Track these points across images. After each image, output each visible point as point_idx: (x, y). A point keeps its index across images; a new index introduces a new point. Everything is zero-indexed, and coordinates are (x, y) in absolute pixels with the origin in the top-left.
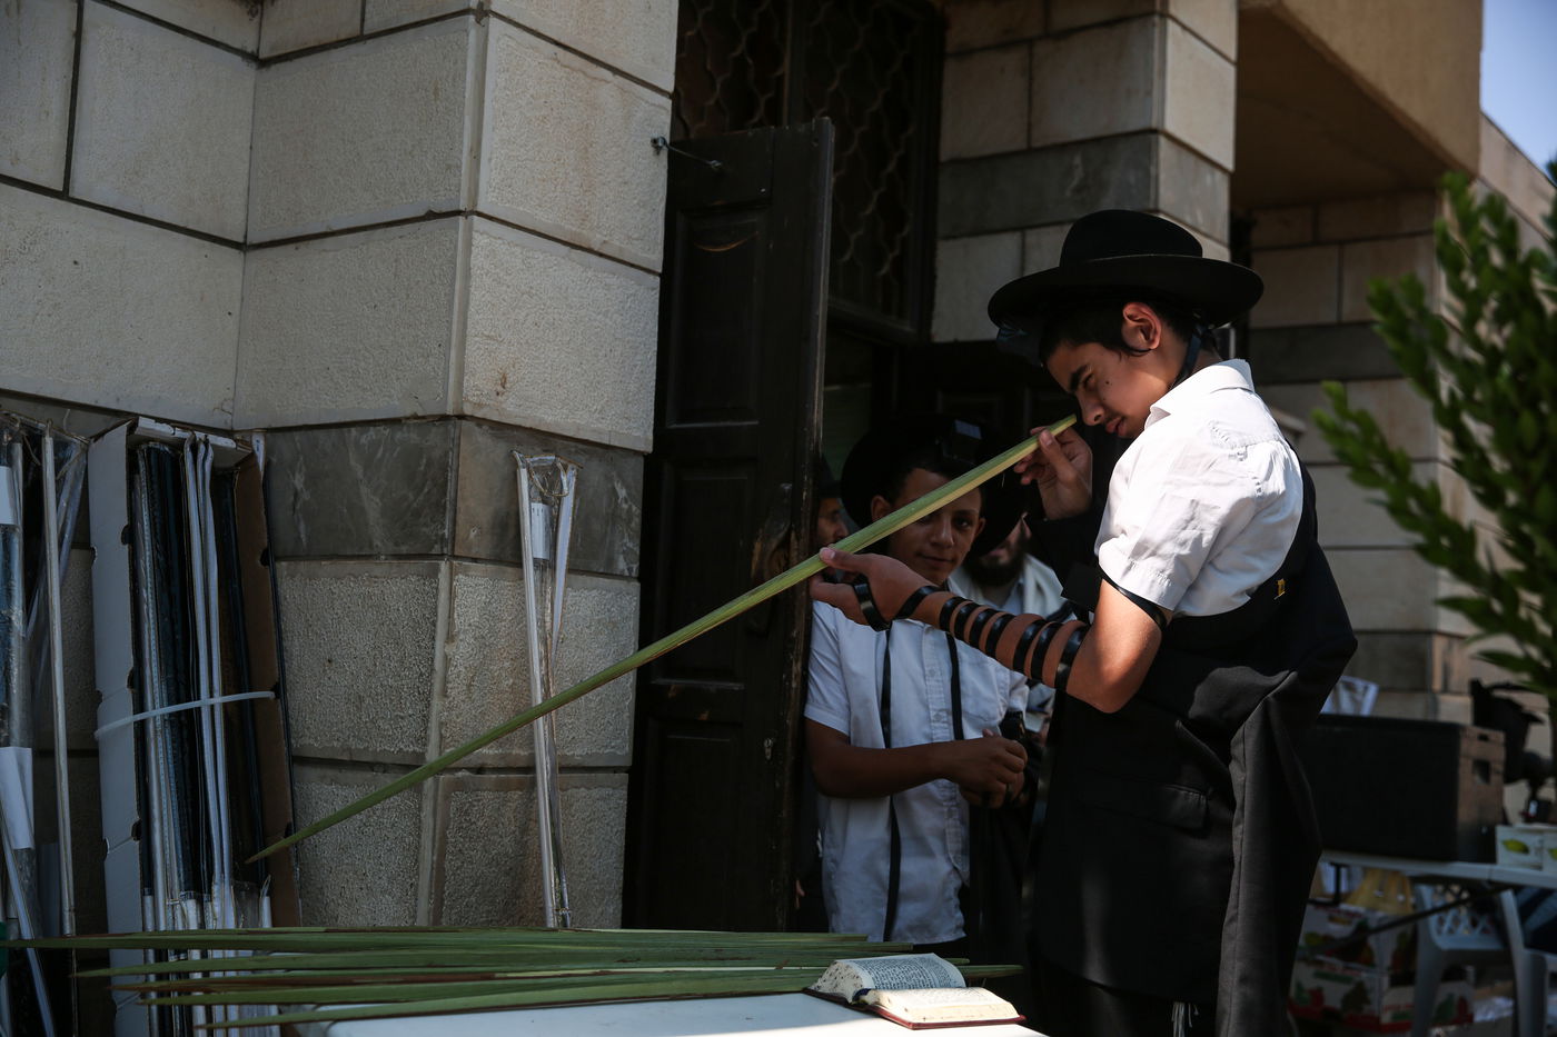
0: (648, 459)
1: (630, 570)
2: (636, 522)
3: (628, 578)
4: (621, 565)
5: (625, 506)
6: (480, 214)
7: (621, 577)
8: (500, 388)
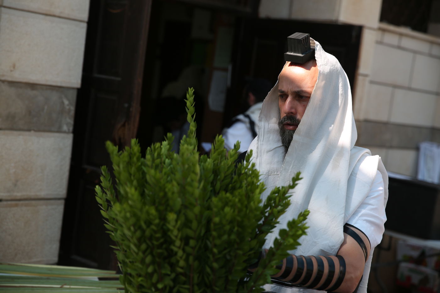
0: (79, 90)
1: (69, 130)
2: (72, 113)
3: (68, 133)
4: (65, 128)
5: (67, 107)
6: (5, 7)
7: (65, 132)
8: (12, 69)
